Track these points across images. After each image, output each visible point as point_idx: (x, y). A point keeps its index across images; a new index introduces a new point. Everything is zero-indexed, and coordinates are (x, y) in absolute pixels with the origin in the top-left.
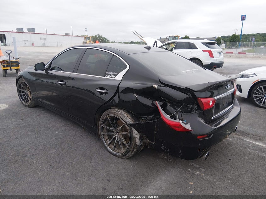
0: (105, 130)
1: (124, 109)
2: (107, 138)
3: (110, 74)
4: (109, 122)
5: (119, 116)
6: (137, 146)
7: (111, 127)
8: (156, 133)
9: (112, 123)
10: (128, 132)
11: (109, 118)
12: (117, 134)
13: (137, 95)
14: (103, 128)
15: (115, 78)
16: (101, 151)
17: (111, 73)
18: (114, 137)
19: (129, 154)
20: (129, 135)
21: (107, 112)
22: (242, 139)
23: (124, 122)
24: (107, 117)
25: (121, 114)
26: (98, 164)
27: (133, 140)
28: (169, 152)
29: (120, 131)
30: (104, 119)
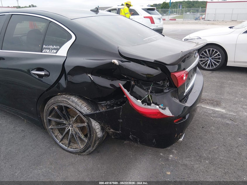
0: (53, 123)
1: (76, 95)
2: (57, 132)
3: (49, 49)
4: (56, 112)
5: (70, 105)
6: (99, 138)
7: (60, 118)
8: (121, 121)
9: (62, 113)
10: (86, 124)
11: (56, 108)
12: (71, 126)
13: (92, 74)
14: (50, 120)
15: (56, 53)
16: (51, 149)
17: (49, 47)
18: (66, 130)
19: (90, 149)
20: (87, 127)
21: (52, 101)
22: (201, 107)
23: (78, 112)
24: (54, 107)
25: (73, 102)
26: (50, 169)
27: (93, 133)
28: (139, 141)
29: (73, 123)
30: (50, 109)
